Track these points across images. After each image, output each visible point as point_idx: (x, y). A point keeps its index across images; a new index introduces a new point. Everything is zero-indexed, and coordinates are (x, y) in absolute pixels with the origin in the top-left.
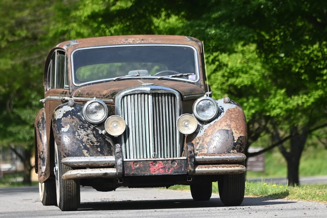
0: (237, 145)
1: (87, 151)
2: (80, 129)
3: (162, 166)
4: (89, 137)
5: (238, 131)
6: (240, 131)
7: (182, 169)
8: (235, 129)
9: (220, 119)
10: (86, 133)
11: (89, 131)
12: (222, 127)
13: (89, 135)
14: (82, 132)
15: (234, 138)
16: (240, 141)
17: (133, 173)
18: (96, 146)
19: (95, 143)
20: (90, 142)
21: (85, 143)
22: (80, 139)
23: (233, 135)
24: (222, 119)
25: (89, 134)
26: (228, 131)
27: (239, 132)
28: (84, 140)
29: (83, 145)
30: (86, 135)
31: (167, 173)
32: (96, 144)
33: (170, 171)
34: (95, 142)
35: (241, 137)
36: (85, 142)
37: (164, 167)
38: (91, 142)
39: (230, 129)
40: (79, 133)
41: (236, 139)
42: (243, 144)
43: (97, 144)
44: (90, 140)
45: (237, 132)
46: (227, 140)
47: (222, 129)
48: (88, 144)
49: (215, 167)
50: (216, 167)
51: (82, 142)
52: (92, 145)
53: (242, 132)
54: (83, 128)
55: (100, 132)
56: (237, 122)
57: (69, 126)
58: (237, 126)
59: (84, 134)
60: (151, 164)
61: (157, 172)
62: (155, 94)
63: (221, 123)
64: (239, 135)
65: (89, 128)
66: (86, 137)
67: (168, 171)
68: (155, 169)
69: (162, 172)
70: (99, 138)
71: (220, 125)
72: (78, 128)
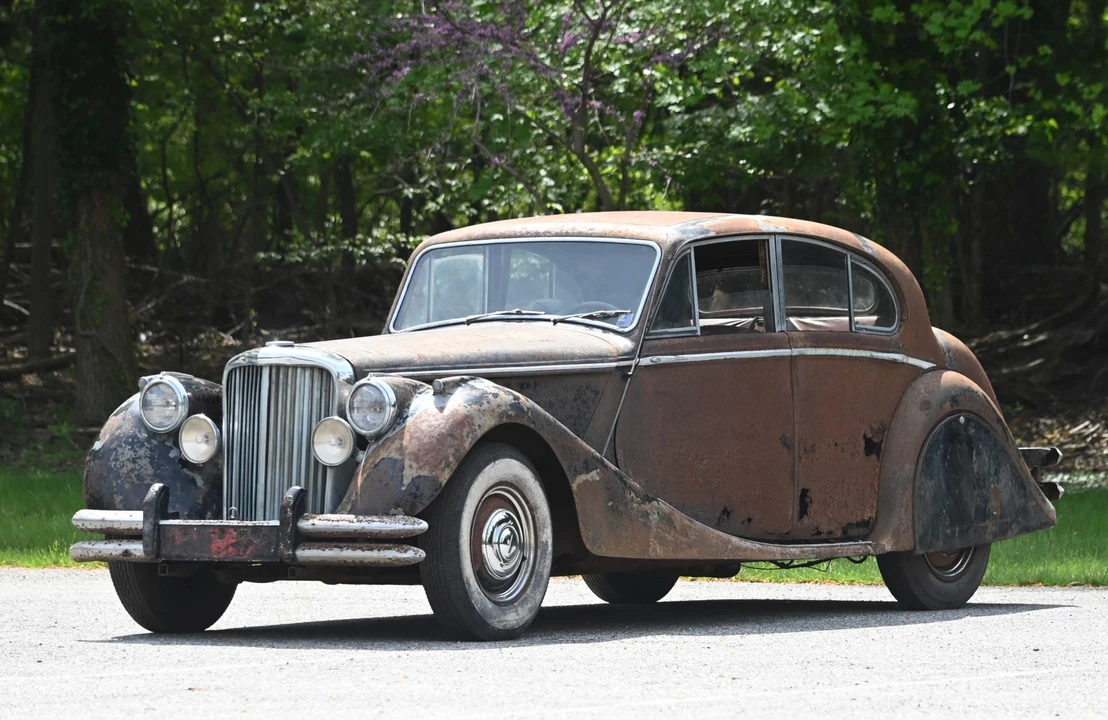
0: (407, 497)
1: (121, 497)
2: (124, 445)
3: (233, 541)
4: (136, 464)
5: (418, 463)
6: (421, 464)
7: (270, 550)
8: (413, 458)
9: (397, 432)
10: (133, 454)
11: (142, 452)
12: (390, 453)
13: (139, 461)
14: (126, 453)
15: (402, 480)
16: (416, 486)
17: (177, 552)
21: (123, 478)
22: (115, 469)
23: (402, 471)
24: (399, 433)
25: (140, 458)
26: (396, 461)
27: (418, 466)
28: (124, 470)
29: (117, 483)
30: (131, 459)
31: (240, 557)
33: (248, 552)
35: (419, 477)
36: (124, 475)
37: (237, 543)
38: (139, 477)
39: (401, 458)
40: (118, 453)
41: (406, 482)
42: (422, 495)
43: (151, 482)
44: (136, 472)
45: (415, 465)
46: (388, 484)
47: (387, 457)
48: (128, 482)
51: (118, 477)
52: (136, 482)
53: (427, 467)
54: (133, 442)
55: (172, 454)
56: (426, 440)
57: (107, 436)
58: (419, 450)
59: (128, 456)
60: (213, 535)
61: (224, 553)
62: (278, 367)
63: (393, 442)
64: (417, 472)
65: (146, 443)
66: (128, 464)
67: (245, 551)
68: (220, 547)
69: (232, 555)
70: (162, 468)
71: (389, 447)
72: (121, 442)
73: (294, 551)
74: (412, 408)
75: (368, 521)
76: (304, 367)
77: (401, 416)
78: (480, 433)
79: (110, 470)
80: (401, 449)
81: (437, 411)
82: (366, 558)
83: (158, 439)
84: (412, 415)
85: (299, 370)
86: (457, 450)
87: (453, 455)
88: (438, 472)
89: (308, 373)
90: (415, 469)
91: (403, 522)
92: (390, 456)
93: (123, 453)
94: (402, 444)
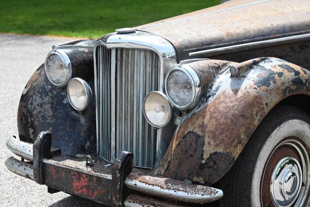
0: (206, 169)
2: (37, 94)
3: (85, 185)
4: (43, 108)
5: (215, 141)
6: (218, 142)
7: (108, 197)
8: (211, 136)
9: (201, 110)
10: (41, 101)
11: (46, 99)
12: (195, 128)
13: (44, 106)
14: (37, 100)
15: (203, 154)
16: (213, 161)
17: (54, 184)
18: (49, 123)
19: (47, 119)
20: (42, 116)
22: (31, 110)
23: (203, 147)
25: (45, 103)
26: (198, 137)
27: (215, 144)
28: (35, 112)
29: (31, 120)
30: (39, 105)
31: (90, 197)
32: (48, 121)
33: (95, 195)
34: (50, 117)
35: (216, 153)
36: (35, 116)
37: (88, 186)
39: (202, 135)
40: (33, 100)
41: (206, 156)
42: (218, 168)
43: (51, 122)
44: (42, 114)
45: (212, 142)
46: (192, 155)
48: (37, 121)
51: (32, 116)
52: (42, 121)
53: (222, 145)
54: (42, 92)
55: (65, 101)
56: (222, 120)
57: (30, 86)
58: (216, 129)
59: (38, 102)
60: (74, 176)
61: (81, 191)
62: (122, 49)
63: (197, 119)
64: (214, 149)
65: (49, 93)
66: (38, 108)
67: (93, 194)
68: (78, 186)
69: (85, 194)
70: (58, 111)
71: (194, 122)
72: (35, 91)
73: (123, 202)
74: (214, 88)
75: (175, 190)
76: (140, 50)
77: (205, 96)
78: (267, 110)
79: (28, 110)
80: (203, 126)
81: (232, 93)
83: (57, 90)
84: (213, 95)
86: (248, 128)
87: (245, 133)
88: (232, 149)
89: (142, 54)
90: (213, 146)
91: (202, 193)
92: (194, 131)
93: (36, 100)
94: (203, 122)
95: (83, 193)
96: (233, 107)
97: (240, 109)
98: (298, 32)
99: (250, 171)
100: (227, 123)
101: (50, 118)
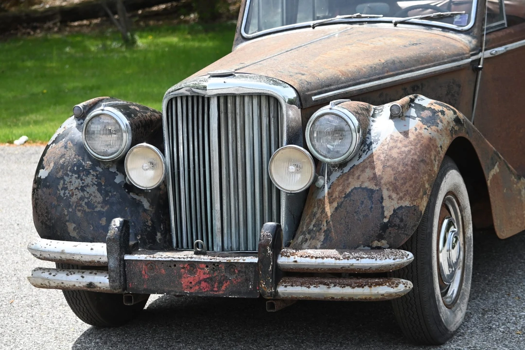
0: (390, 229)
1: (74, 225)
2: (70, 174)
3: (206, 277)
4: (85, 193)
5: (398, 194)
6: (401, 195)
7: (248, 287)
8: (391, 188)
9: (364, 161)
10: (81, 182)
11: (89, 180)
12: (363, 182)
13: (88, 189)
14: (73, 182)
15: (383, 212)
16: (399, 217)
17: (145, 286)
18: (99, 211)
19: (96, 207)
20: (86, 204)
21: (74, 207)
22: (65, 198)
23: (381, 203)
24: (367, 161)
25: (88, 186)
26: (372, 192)
27: (398, 197)
28: (74, 199)
29: (68, 212)
30: (79, 188)
31: (215, 293)
33: (223, 288)
34: (99, 203)
35: (401, 208)
36: (75, 204)
37: (211, 279)
38: (88, 204)
39: (378, 188)
40: (66, 182)
41: (388, 213)
42: (405, 225)
43: (102, 210)
44: (86, 200)
45: (394, 196)
46: (367, 215)
47: (360, 187)
48: (79, 210)
49: (325, 284)
50: (328, 285)
51: (69, 206)
52: (87, 210)
53: (407, 197)
54: (79, 170)
55: (118, 180)
56: (400, 169)
57: (52, 165)
58: (395, 179)
59: (76, 185)
60: (182, 270)
61: (197, 288)
62: (226, 97)
63: (363, 171)
64: (398, 203)
65: (91, 171)
66: (78, 193)
67: (219, 288)
68: (191, 283)
69: (206, 290)
70: (110, 194)
71: (359, 176)
72: (67, 171)
73: (275, 289)
74: (373, 133)
75: (357, 258)
76: (251, 96)
77: (365, 144)
78: (442, 154)
79: (60, 198)
80: (374, 178)
81: (401, 136)
82: (357, 295)
83: (102, 165)
84: (377, 141)
85: (246, 99)
86: (430, 175)
87: (428, 181)
88: (419, 201)
89: (255, 101)
90: (396, 200)
91: (393, 257)
92: (363, 186)
93: (71, 182)
94: (375, 174)
95: (202, 289)
96: (409, 151)
97: (418, 154)
98: (409, 69)
99: (429, 231)
100: (407, 170)
101: (99, 205)
